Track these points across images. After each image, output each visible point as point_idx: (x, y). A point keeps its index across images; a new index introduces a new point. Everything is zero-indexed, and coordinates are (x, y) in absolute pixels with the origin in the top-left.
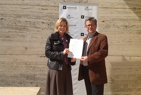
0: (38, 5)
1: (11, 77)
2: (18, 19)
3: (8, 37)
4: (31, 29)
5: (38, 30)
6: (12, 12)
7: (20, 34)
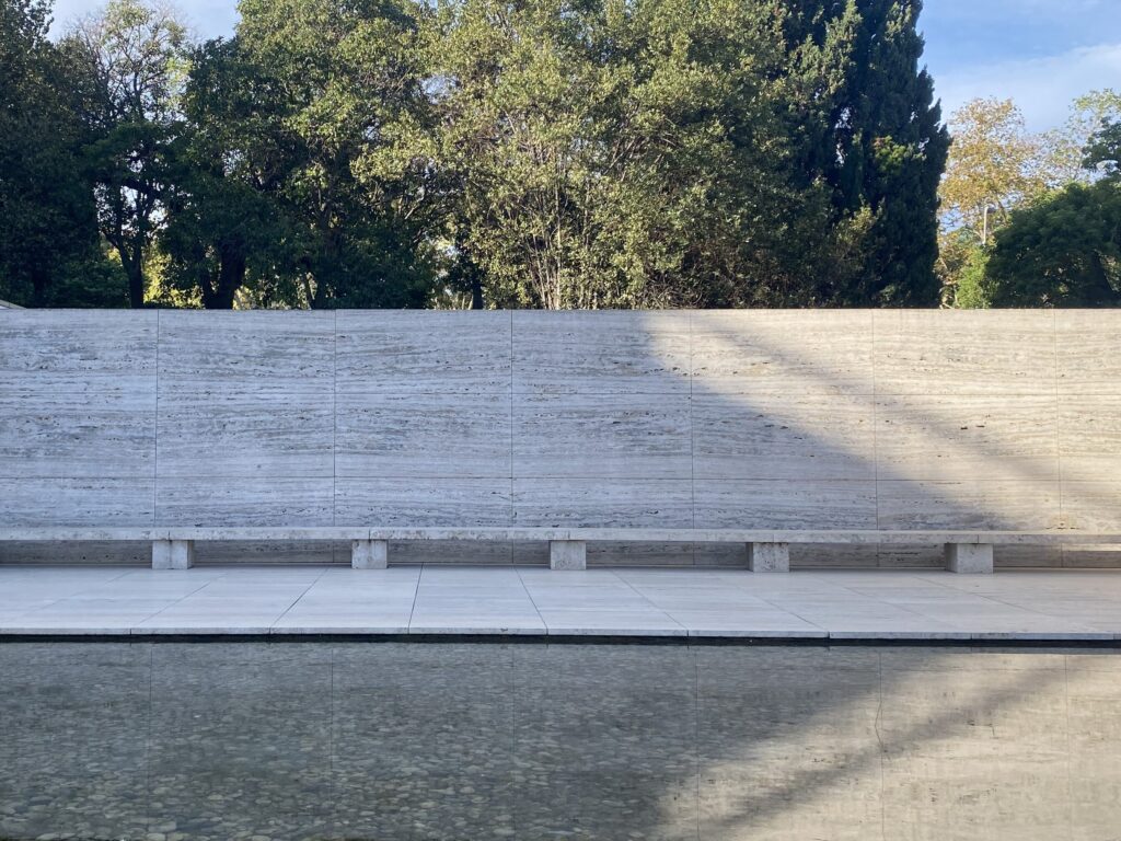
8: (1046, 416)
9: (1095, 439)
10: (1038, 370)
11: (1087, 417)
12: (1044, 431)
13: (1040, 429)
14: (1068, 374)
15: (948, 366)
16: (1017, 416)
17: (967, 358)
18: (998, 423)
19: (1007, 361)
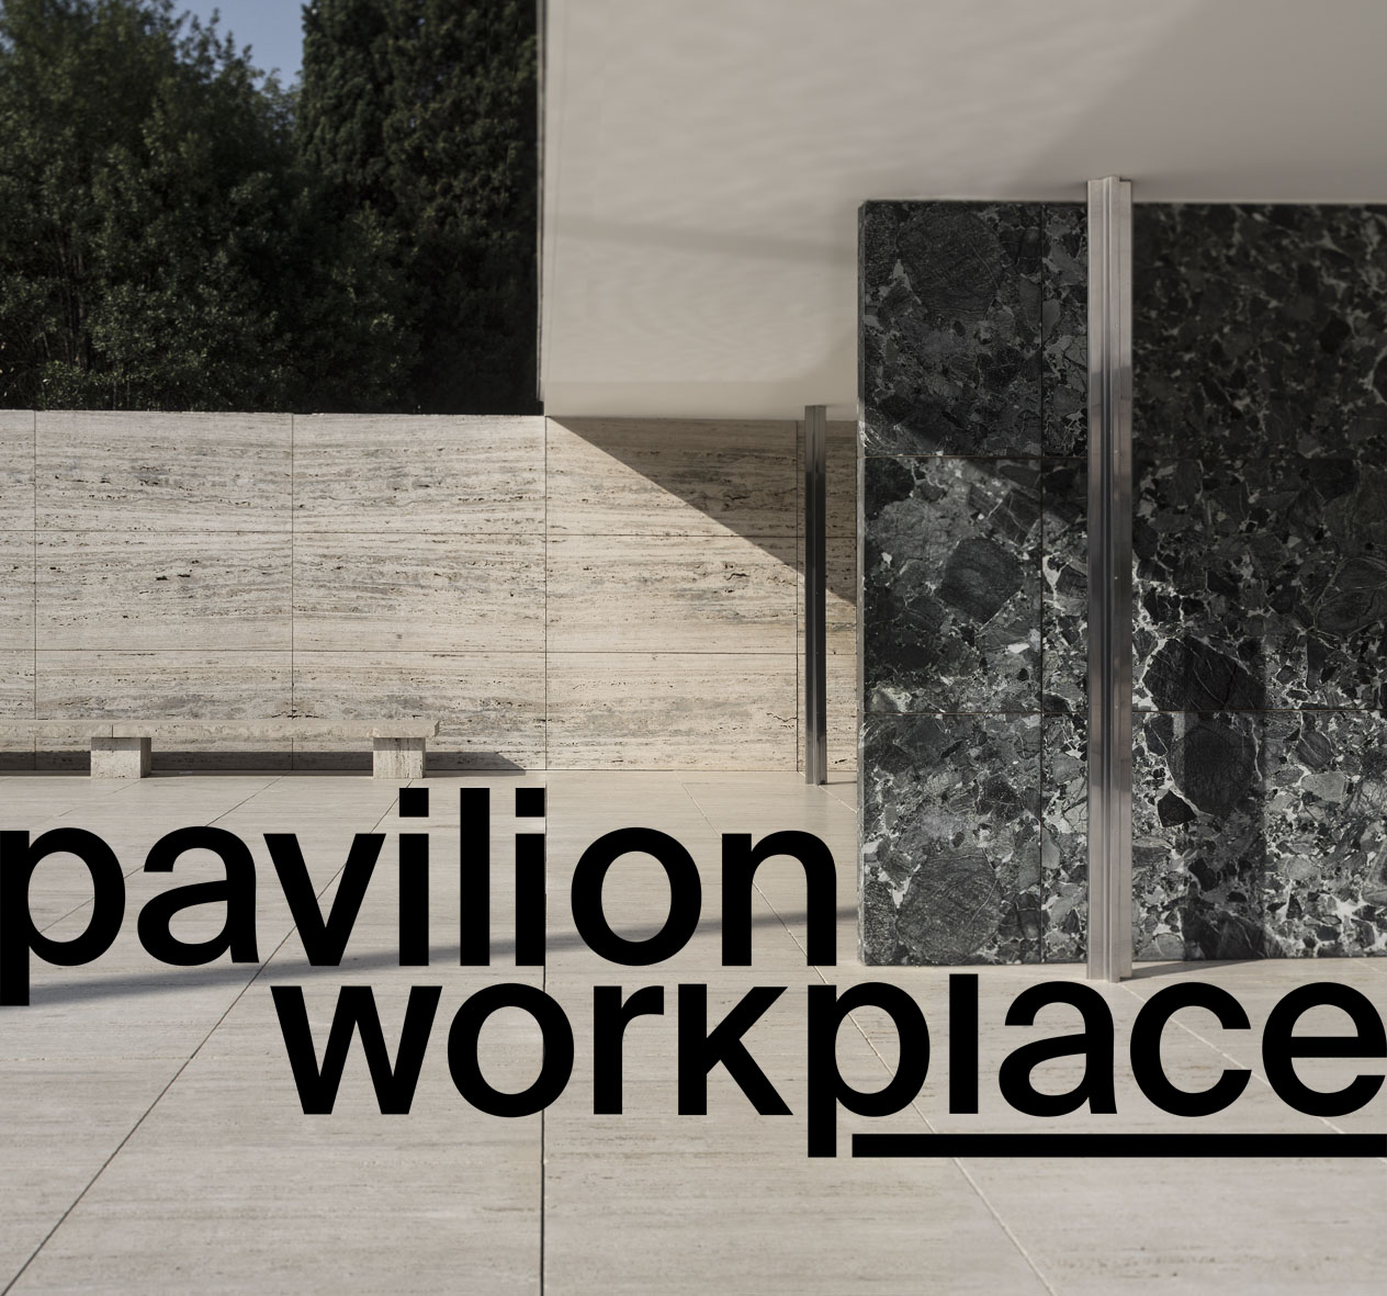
0: (425, 533)
1: (368, 702)
2: (379, 567)
3: (355, 609)
4: (409, 589)
5: (426, 591)
6: (362, 552)
7: (383, 603)
8: (276, 562)
9: (344, 594)
10: (267, 498)
11: (335, 563)
12: (273, 583)
13: (267, 579)
14: (308, 503)
15: (141, 491)
16: (235, 562)
17: (167, 481)
18: (208, 571)
19: (223, 485)
